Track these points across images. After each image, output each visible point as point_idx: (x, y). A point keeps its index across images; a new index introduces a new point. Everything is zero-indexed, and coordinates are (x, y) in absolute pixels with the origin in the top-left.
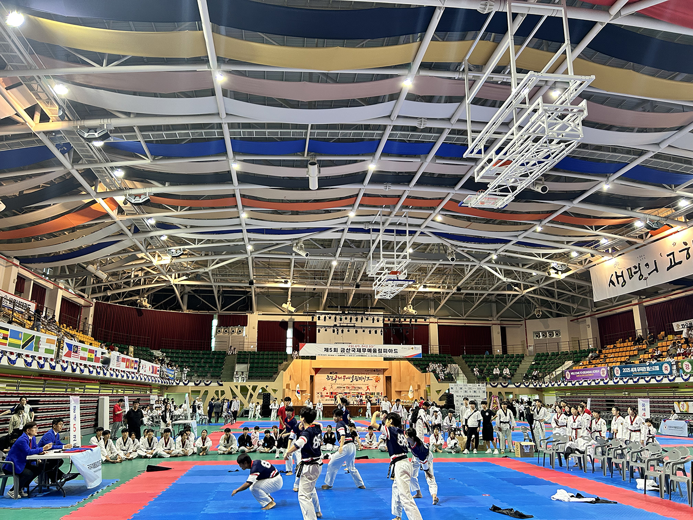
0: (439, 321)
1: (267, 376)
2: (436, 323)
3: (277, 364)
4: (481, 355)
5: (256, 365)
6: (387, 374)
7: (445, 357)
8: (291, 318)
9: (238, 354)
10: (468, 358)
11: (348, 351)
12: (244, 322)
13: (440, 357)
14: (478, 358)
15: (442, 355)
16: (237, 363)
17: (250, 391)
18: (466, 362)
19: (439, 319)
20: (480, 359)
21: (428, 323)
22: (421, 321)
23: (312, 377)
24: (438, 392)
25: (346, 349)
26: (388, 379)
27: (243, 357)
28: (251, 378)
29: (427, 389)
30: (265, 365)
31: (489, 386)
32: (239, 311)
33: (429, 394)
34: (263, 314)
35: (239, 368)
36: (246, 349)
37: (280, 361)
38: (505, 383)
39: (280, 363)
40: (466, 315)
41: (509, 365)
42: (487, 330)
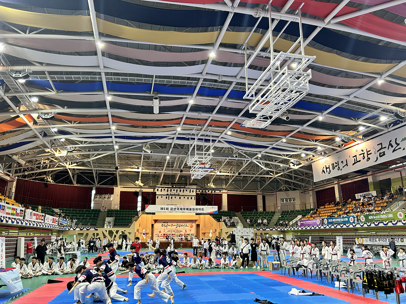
0: (228, 192)
1: (125, 225)
2: (226, 193)
3: (131, 217)
4: (251, 212)
5: (118, 218)
6: (197, 223)
7: (231, 213)
8: (141, 190)
9: (108, 211)
10: (244, 213)
11: (175, 209)
12: (111, 192)
13: (228, 213)
14: (250, 213)
15: (229, 212)
16: (107, 217)
17: (115, 233)
18: (243, 216)
19: (228, 191)
20: (250, 214)
21: (222, 193)
22: (217, 192)
23: (153, 225)
24: (227, 233)
25: (173, 208)
26: (198, 226)
27: (110, 213)
28: (115, 225)
29: (220, 232)
30: (124, 218)
31: (255, 229)
32: (109, 185)
33: (221, 234)
34: (123, 187)
35: (108, 219)
36: (112, 208)
37: (133, 216)
38: (264, 228)
39: (133, 217)
40: (243, 189)
41: (267, 217)
42: (255, 197)
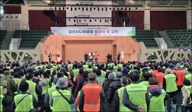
0: (151, 8)
2: (149, 9)
3: (39, 38)
4: (178, 30)
5: (25, 39)
6: (114, 43)
7: (154, 32)
8: (51, 8)
9: (15, 32)
10: (170, 32)
12: (18, 11)
14: (177, 32)
15: (152, 31)
16: (13, 38)
17: (18, 55)
18: (168, 35)
19: (151, 7)
21: (144, 10)
22: (139, 9)
23: (63, 46)
26: (115, 46)
27: (17, 34)
28: (21, 47)
29: (139, 52)
30: (32, 39)
31: (182, 50)
32: (16, 4)
33: (140, 56)
34: (32, 6)
35: (13, 40)
37: (42, 36)
39: (42, 38)
40: (169, 4)
42: (184, 13)
